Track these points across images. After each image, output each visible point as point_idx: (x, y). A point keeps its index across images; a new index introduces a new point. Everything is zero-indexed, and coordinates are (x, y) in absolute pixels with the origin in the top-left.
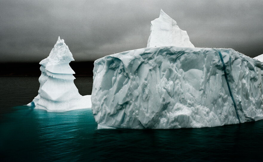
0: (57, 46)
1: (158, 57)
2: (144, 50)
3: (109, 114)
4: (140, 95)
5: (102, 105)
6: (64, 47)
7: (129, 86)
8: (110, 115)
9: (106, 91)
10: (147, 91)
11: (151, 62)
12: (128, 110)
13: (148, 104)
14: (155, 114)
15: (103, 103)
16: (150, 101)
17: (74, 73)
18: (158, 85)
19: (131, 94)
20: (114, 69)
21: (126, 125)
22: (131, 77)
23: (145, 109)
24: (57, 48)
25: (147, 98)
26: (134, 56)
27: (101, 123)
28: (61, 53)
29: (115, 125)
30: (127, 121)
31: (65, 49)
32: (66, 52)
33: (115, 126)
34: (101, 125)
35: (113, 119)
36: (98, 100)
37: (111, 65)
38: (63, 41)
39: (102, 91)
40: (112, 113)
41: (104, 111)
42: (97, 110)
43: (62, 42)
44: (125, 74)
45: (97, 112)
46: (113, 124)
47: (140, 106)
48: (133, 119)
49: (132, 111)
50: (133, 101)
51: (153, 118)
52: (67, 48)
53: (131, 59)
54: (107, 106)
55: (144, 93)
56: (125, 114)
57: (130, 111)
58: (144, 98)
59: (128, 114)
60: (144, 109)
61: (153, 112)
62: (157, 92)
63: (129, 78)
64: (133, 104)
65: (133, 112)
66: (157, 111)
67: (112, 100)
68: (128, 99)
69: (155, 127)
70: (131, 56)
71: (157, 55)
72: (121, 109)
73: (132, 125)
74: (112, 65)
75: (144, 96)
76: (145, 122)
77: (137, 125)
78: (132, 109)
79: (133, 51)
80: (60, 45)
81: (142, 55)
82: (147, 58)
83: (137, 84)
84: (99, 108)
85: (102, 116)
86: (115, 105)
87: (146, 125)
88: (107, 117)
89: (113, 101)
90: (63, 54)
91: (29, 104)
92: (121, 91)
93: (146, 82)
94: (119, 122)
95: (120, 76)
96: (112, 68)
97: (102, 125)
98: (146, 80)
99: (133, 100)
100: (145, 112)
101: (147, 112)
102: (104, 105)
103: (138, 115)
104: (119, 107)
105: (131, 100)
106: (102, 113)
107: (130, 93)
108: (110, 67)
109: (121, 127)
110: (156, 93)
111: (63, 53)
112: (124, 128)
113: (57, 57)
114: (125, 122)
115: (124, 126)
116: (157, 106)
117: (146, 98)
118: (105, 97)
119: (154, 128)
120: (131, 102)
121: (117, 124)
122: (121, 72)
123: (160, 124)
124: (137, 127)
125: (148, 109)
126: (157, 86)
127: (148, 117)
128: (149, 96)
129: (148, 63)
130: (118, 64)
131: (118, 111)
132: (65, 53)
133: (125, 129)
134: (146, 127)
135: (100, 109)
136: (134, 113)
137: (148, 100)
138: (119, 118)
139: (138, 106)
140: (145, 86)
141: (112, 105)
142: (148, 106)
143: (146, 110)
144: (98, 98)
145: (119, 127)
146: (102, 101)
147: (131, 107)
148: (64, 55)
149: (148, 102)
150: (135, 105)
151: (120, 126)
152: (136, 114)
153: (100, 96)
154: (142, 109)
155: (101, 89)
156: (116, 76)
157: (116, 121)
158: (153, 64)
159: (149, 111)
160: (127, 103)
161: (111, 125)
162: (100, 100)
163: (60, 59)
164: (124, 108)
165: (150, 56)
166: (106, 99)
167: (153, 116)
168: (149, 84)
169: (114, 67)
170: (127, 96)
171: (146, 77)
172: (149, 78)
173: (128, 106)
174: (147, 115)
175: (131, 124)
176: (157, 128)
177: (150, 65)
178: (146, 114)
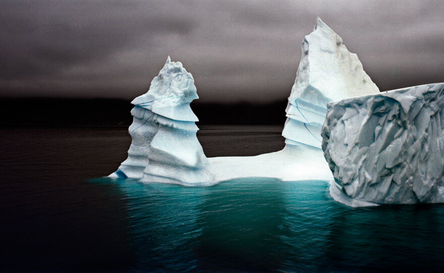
0: (168, 73)
1: (441, 98)
2: (428, 87)
3: (370, 182)
4: (418, 155)
5: (360, 170)
6: (184, 76)
7: (404, 141)
8: (370, 184)
9: (365, 148)
10: (427, 148)
11: (433, 104)
12: (399, 176)
13: (426, 166)
14: (435, 181)
15: (361, 167)
16: (429, 163)
17: (197, 120)
18: (440, 138)
19: (406, 153)
20: (379, 115)
21: (392, 198)
22: (409, 126)
23: (423, 174)
24: (168, 76)
25: (426, 159)
26: (416, 96)
27: (357, 198)
28: (179, 85)
29: (377, 199)
30: (396, 193)
31: (186, 80)
32: (189, 83)
33: (376, 201)
34: (357, 199)
35: (373, 190)
36: (352, 161)
37: (377, 109)
38: (179, 65)
39: (360, 148)
40: (374, 182)
41: (362, 179)
42: (352, 178)
43: (179, 67)
44: (399, 122)
45: (351, 181)
46: (373, 198)
47: (417, 170)
48: (406, 189)
49: (405, 178)
50: (407, 163)
51: (432, 187)
52: (190, 78)
53: (412, 101)
54: (367, 171)
55: (423, 150)
56: (393, 182)
57: (402, 178)
58: (422, 158)
59: (399, 182)
60: (421, 175)
61: (433, 179)
62: (438, 149)
63: (405, 128)
64: (407, 166)
65: (407, 179)
66: (437, 177)
67: (375, 161)
68: (400, 160)
69: (431, 200)
70: (412, 95)
71: (440, 96)
72: (387, 175)
73: (402, 198)
74: (379, 108)
75: (423, 155)
76: (421, 193)
77: (409, 199)
78: (405, 175)
79: (413, 87)
80: (175, 72)
81: (424, 94)
82: (429, 98)
83: (414, 136)
84: (355, 174)
85: (360, 186)
86: (379, 170)
87: (423, 197)
88: (367, 188)
89: (376, 163)
90: (184, 87)
91: (114, 175)
92: (390, 147)
93: (427, 134)
94: (384, 195)
95: (391, 125)
96: (379, 113)
97: (360, 200)
98: (427, 131)
99: (408, 160)
100: (422, 179)
101: (425, 179)
102: (363, 170)
103: (412, 183)
104: (385, 171)
105: (405, 160)
106: (359, 183)
107: (405, 150)
108: (375, 112)
109: (386, 202)
110: (438, 151)
111: (183, 85)
112: (389, 203)
113: (173, 92)
114: (392, 195)
115: (390, 200)
116: (438, 169)
117: (425, 157)
118: (364, 158)
119: (429, 202)
120: (405, 163)
121: (380, 197)
122: (393, 120)
123: (438, 195)
124: (409, 201)
125: (426, 173)
126: (438, 140)
127: (427, 186)
128: (429, 154)
129: (429, 106)
130: (389, 107)
131: (382, 178)
132: (187, 85)
133: (390, 205)
134: (422, 200)
135: (356, 176)
136: (407, 181)
137: (427, 161)
138: (384, 188)
139: (414, 170)
140: (425, 140)
141: (375, 169)
142: (426, 169)
143: (424, 176)
144: (352, 159)
145: (382, 202)
146: (360, 163)
147: (405, 171)
148: (186, 89)
149: (427, 164)
150: (410, 168)
151: (383, 200)
152: (409, 181)
153: (355, 155)
154: (420, 174)
155: (357, 144)
156: (383, 126)
157: (379, 193)
158: (435, 109)
159: (429, 177)
160: (399, 166)
161: (371, 200)
162: (356, 162)
163: (180, 95)
164: (392, 173)
165: (433, 96)
166: (365, 160)
167: (432, 185)
168: (429, 138)
169: (382, 112)
170: (400, 155)
171: (427, 126)
172: (430, 129)
173: (399, 169)
174: (426, 183)
175: (400, 197)
176: (433, 202)
177: (432, 109)
178: (424, 181)
